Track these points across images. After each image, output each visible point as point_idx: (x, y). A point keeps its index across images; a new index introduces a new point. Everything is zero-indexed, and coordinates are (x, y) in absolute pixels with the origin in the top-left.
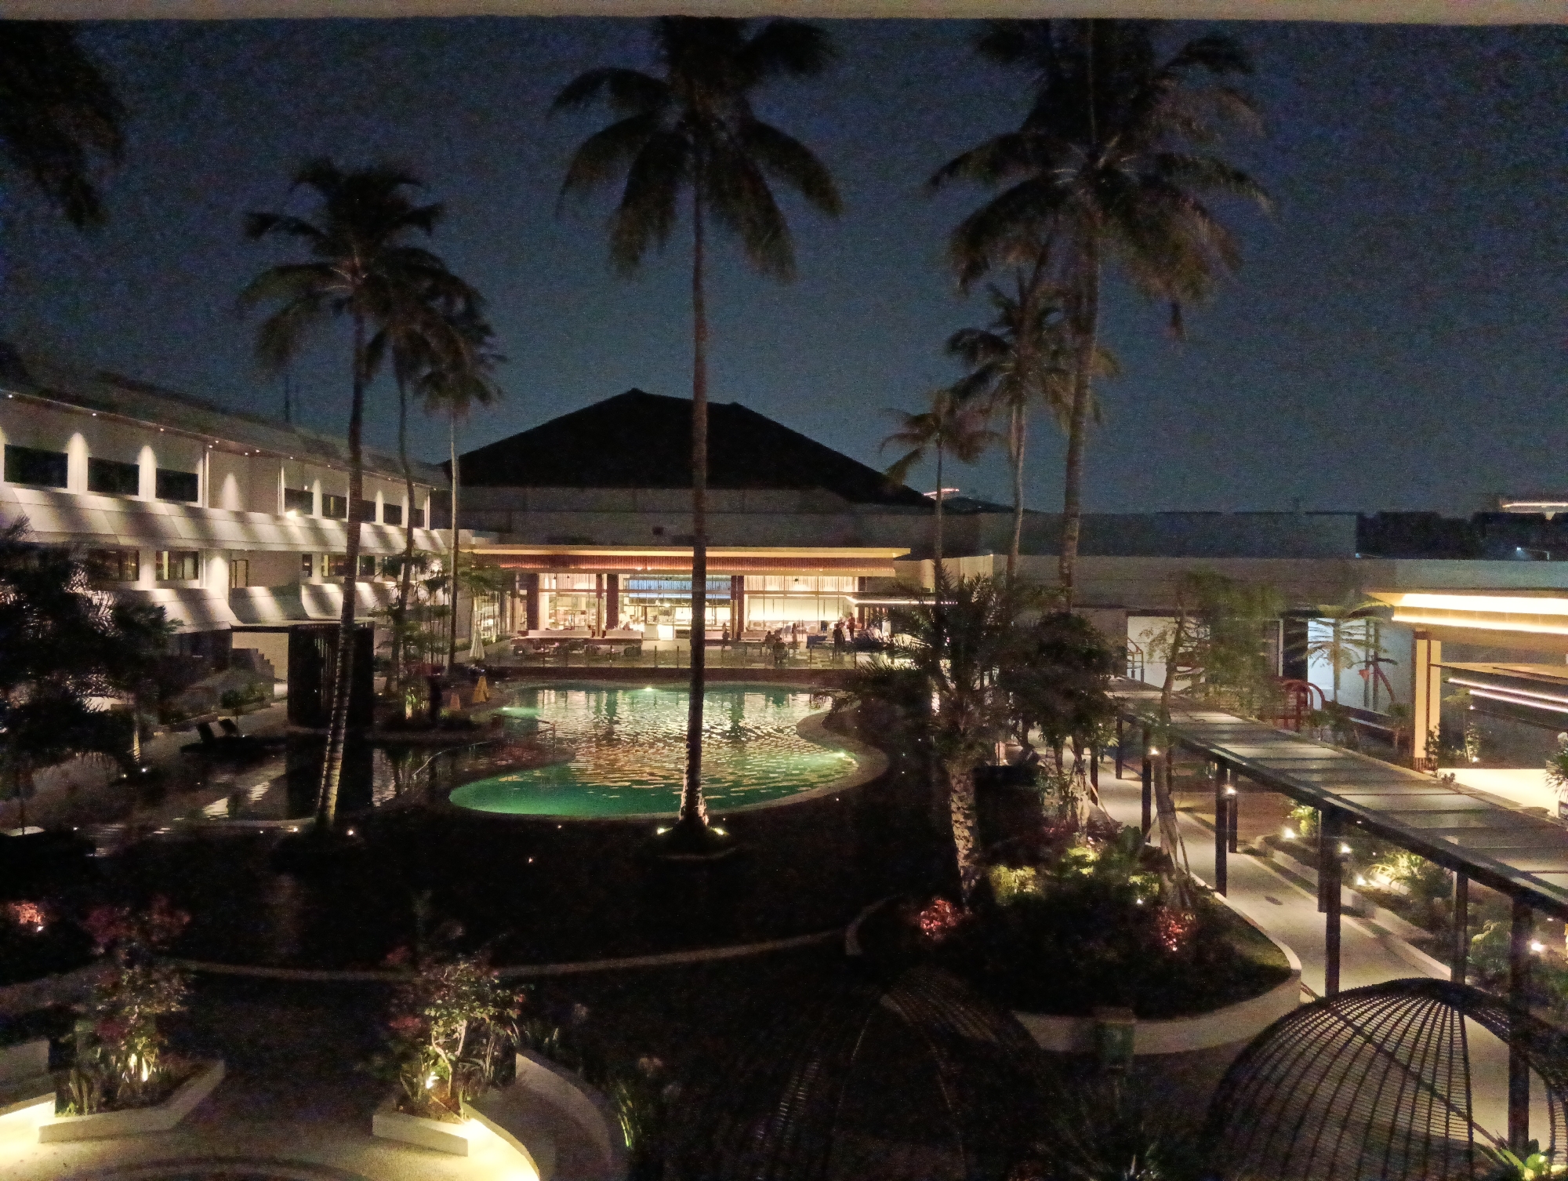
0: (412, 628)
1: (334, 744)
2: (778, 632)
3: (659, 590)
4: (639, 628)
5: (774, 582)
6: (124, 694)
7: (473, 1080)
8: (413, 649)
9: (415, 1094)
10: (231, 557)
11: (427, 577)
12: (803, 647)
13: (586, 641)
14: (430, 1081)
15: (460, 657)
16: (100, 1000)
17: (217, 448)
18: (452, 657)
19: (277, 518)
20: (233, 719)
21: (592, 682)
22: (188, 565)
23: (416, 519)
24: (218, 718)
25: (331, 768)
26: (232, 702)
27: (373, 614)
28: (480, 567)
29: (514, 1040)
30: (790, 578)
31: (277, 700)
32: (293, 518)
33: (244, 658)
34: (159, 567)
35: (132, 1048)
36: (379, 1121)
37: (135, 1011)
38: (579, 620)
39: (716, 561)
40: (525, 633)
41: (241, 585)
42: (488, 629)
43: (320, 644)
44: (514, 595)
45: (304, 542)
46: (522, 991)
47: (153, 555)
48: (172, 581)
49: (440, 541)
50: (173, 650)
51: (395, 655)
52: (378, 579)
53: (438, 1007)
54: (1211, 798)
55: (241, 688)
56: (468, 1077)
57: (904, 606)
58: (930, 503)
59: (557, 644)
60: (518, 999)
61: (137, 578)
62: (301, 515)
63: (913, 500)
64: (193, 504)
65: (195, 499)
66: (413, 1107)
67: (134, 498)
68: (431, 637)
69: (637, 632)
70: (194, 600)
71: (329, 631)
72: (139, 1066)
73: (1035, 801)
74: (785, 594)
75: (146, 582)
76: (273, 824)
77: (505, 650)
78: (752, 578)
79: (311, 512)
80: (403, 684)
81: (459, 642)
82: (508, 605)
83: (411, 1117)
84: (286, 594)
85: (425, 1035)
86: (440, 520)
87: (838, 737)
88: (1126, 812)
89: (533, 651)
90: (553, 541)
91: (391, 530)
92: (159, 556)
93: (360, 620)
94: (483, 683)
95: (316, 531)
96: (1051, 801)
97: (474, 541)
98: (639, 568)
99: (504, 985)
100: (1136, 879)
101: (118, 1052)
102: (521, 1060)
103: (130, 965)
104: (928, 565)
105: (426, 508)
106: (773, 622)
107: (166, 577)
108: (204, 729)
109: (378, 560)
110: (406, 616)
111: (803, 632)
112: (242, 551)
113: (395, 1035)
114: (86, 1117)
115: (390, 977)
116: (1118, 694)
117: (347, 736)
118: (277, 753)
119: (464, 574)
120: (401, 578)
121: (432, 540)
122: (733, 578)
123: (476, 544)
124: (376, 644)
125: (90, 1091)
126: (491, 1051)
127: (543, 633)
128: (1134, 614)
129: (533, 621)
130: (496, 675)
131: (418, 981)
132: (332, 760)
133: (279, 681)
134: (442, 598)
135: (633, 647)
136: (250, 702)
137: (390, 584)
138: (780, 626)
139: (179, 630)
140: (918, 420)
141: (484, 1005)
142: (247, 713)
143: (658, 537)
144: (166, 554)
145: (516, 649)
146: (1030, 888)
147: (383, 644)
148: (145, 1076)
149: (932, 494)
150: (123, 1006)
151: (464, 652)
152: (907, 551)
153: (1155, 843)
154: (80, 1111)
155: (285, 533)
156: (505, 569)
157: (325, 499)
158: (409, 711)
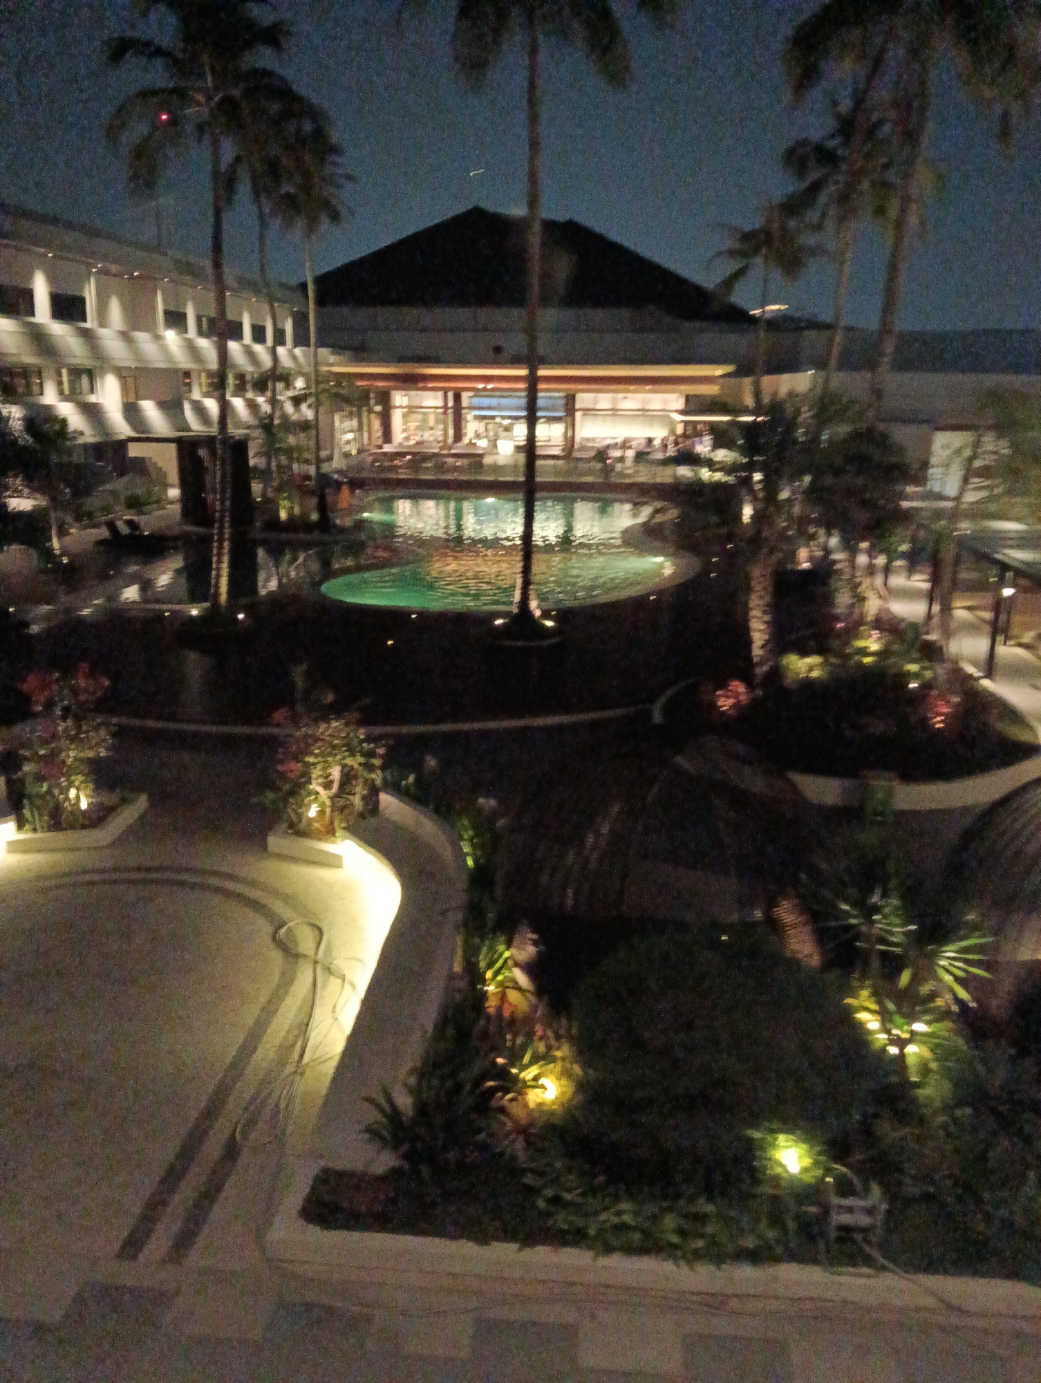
0: (280, 441)
1: (221, 541)
2: (608, 447)
3: (499, 408)
4: (483, 444)
5: (604, 400)
6: (38, 496)
7: (347, 811)
8: (284, 460)
9: (300, 821)
10: (121, 373)
11: (290, 393)
12: (629, 462)
13: (435, 455)
14: (313, 812)
15: (325, 468)
16: (41, 746)
17: (100, 272)
18: (318, 468)
19: (158, 338)
20: (135, 518)
21: (442, 492)
22: (85, 380)
23: (280, 338)
24: (123, 518)
25: (219, 561)
26: (135, 503)
27: (249, 427)
28: (339, 384)
29: (379, 782)
30: (620, 396)
31: (171, 503)
32: (171, 336)
33: (140, 466)
34: (60, 383)
35: (71, 784)
36: (273, 841)
37: (71, 755)
38: (427, 436)
39: (548, 379)
40: (380, 447)
41: (131, 400)
42: (348, 442)
43: (203, 453)
44: (370, 411)
45: (182, 360)
46: (383, 746)
47: (53, 372)
48: (72, 396)
49: (301, 359)
50: (77, 458)
51: (269, 463)
52: (250, 395)
53: (316, 756)
54: (988, 599)
55: (140, 491)
56: (342, 809)
57: (721, 422)
58: (754, 320)
59: (408, 457)
60: (381, 751)
61: (42, 394)
62: (177, 334)
63: (738, 318)
64: (83, 325)
65: (85, 320)
66: (299, 830)
67: (32, 320)
68: (299, 449)
69: (480, 448)
70: (93, 412)
71: (209, 441)
72: (78, 798)
73: (828, 600)
74: (614, 412)
75: (50, 397)
76: (177, 607)
77: (363, 462)
78: (586, 395)
79: (186, 331)
80: (279, 490)
81: (323, 454)
82: (365, 420)
83: (299, 839)
84: (172, 407)
85: (306, 776)
86: (301, 339)
87: (657, 544)
88: (910, 610)
89: (387, 464)
90: (402, 359)
91: (258, 348)
92: (59, 374)
93: (235, 432)
94: (345, 490)
95: (191, 348)
96: (843, 599)
97: (332, 359)
98: (481, 386)
99: (368, 739)
100: (913, 668)
101: (58, 785)
102: (385, 798)
103: (64, 718)
104: (747, 382)
105: (289, 327)
106: (605, 439)
107: (67, 392)
108: (111, 526)
109: (248, 378)
110: (275, 430)
111: (630, 447)
112: (129, 368)
113: (282, 775)
114: (39, 835)
115: (276, 731)
116: (915, 504)
117: (232, 535)
118: (176, 548)
119: (324, 391)
120: (269, 394)
121: (294, 358)
122: (567, 397)
123: (336, 364)
124: (251, 453)
125: (41, 815)
126: (360, 790)
127: (395, 447)
128: (939, 429)
129: (387, 436)
130: (356, 484)
131: (298, 734)
132: (220, 555)
133: (172, 486)
134: (307, 412)
135: (475, 460)
136: (149, 504)
137: (261, 400)
138: (608, 442)
139: (81, 441)
140: (746, 237)
141: (353, 755)
142: (149, 513)
143: (497, 356)
144: (64, 372)
145: (375, 461)
146: (815, 674)
147: (256, 455)
148: (84, 805)
149: (756, 312)
150: (61, 751)
151: (327, 464)
152: (730, 368)
153: (933, 637)
154: (35, 830)
155: (164, 349)
156: (361, 386)
157: (199, 319)
158: (283, 515)
